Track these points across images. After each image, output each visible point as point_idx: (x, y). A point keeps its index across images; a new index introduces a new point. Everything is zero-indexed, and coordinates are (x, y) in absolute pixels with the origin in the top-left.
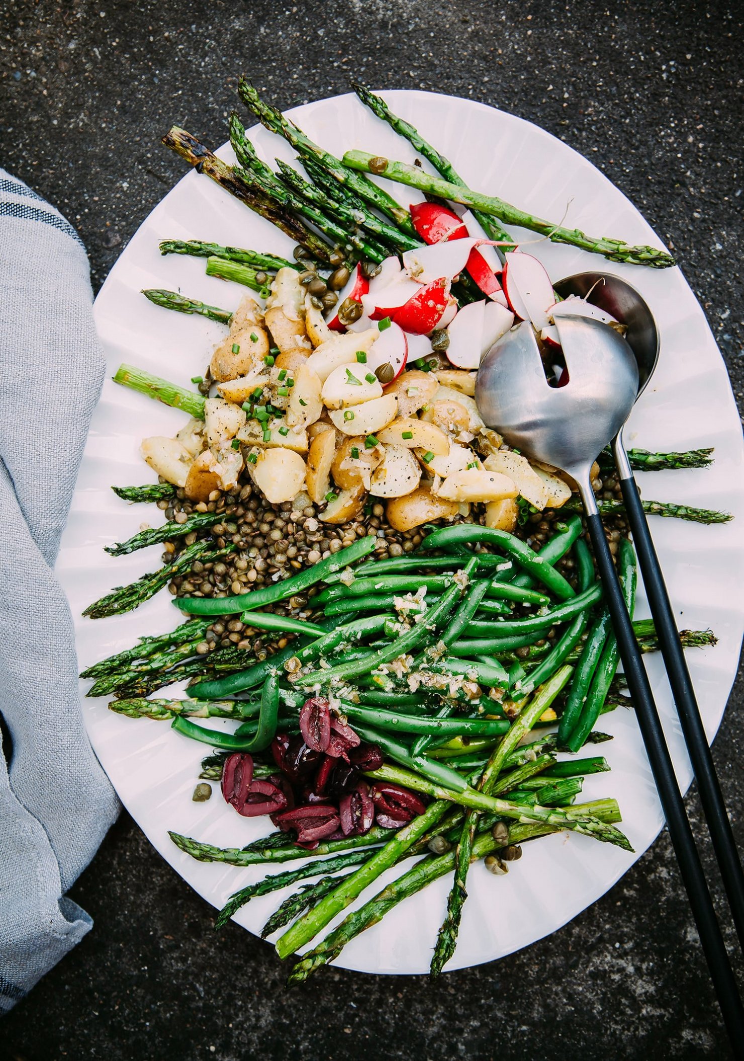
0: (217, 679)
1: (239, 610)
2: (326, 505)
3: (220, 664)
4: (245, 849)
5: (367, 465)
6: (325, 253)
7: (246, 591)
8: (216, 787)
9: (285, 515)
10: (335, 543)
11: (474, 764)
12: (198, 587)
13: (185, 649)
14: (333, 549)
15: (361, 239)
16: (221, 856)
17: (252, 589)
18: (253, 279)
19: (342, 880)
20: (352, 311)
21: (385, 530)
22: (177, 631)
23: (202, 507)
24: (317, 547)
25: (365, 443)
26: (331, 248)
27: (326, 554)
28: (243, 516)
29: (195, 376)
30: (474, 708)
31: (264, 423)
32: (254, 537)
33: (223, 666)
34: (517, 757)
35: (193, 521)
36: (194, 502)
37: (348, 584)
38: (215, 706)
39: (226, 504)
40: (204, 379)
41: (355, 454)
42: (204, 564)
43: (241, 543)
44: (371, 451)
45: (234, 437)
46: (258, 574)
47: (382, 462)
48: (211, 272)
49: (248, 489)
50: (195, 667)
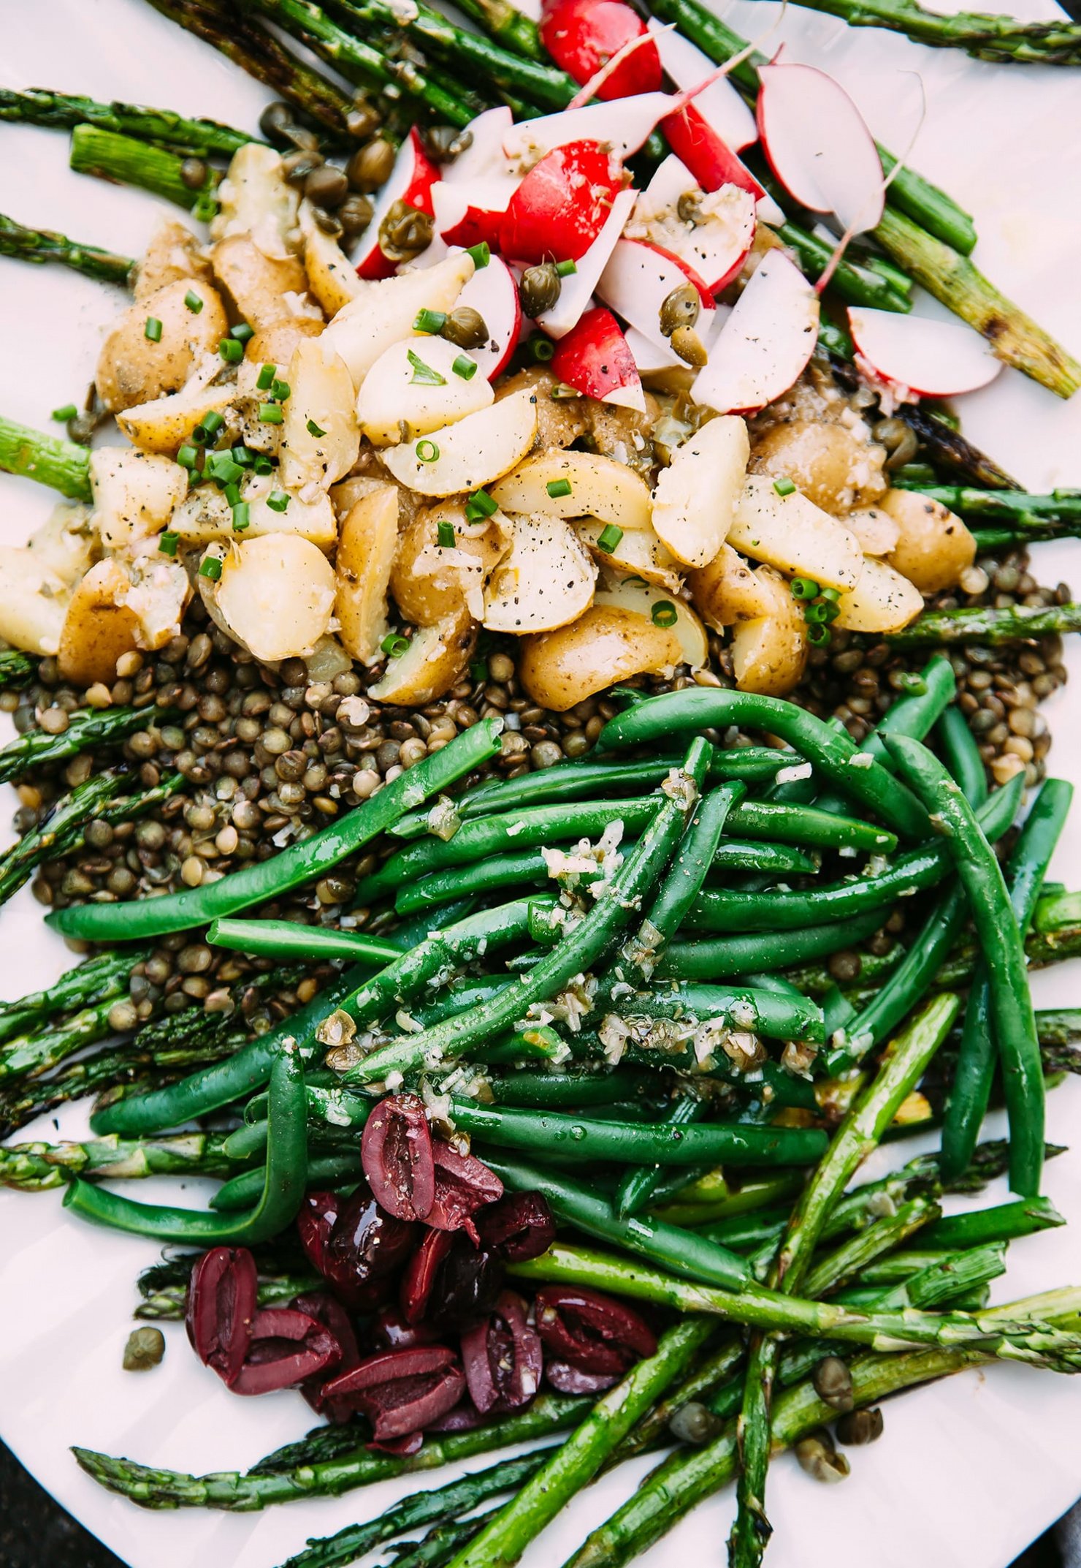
0: (160, 1088)
1: (202, 917)
2: (383, 665)
3: (167, 1051)
4: (254, 1472)
5: (476, 562)
6: (337, 112)
7: (213, 876)
8: (177, 1338)
9: (292, 694)
10: (411, 748)
11: (756, 1234)
12: (101, 881)
13: (82, 1023)
14: (406, 760)
15: (419, 70)
16: (200, 1490)
17: (227, 871)
18: (176, 177)
19: (481, 1525)
20: (408, 228)
21: (521, 712)
22: (60, 983)
23: (99, 693)
24: (369, 762)
25: (467, 513)
26: (348, 100)
27: (393, 773)
28: (196, 708)
29: (60, 404)
30: (753, 1092)
31: (232, 487)
32: (224, 753)
33: (174, 1055)
34: (849, 1212)
35: (82, 727)
36: (79, 686)
37: (444, 834)
38: (157, 1149)
39: (157, 685)
40: (81, 412)
41: (446, 538)
42: (114, 825)
43: (197, 771)
44: (480, 529)
45: (164, 529)
46: (240, 836)
47: (506, 556)
48: (85, 164)
49: (203, 643)
50: (109, 1063)
